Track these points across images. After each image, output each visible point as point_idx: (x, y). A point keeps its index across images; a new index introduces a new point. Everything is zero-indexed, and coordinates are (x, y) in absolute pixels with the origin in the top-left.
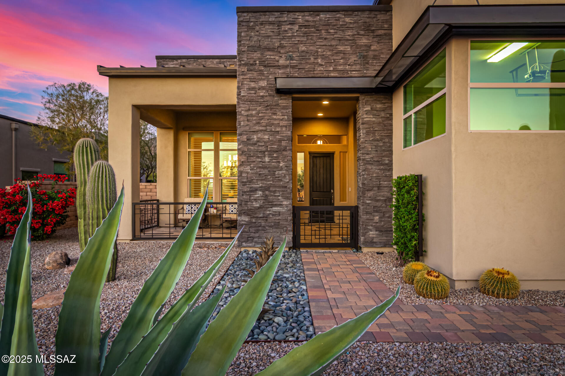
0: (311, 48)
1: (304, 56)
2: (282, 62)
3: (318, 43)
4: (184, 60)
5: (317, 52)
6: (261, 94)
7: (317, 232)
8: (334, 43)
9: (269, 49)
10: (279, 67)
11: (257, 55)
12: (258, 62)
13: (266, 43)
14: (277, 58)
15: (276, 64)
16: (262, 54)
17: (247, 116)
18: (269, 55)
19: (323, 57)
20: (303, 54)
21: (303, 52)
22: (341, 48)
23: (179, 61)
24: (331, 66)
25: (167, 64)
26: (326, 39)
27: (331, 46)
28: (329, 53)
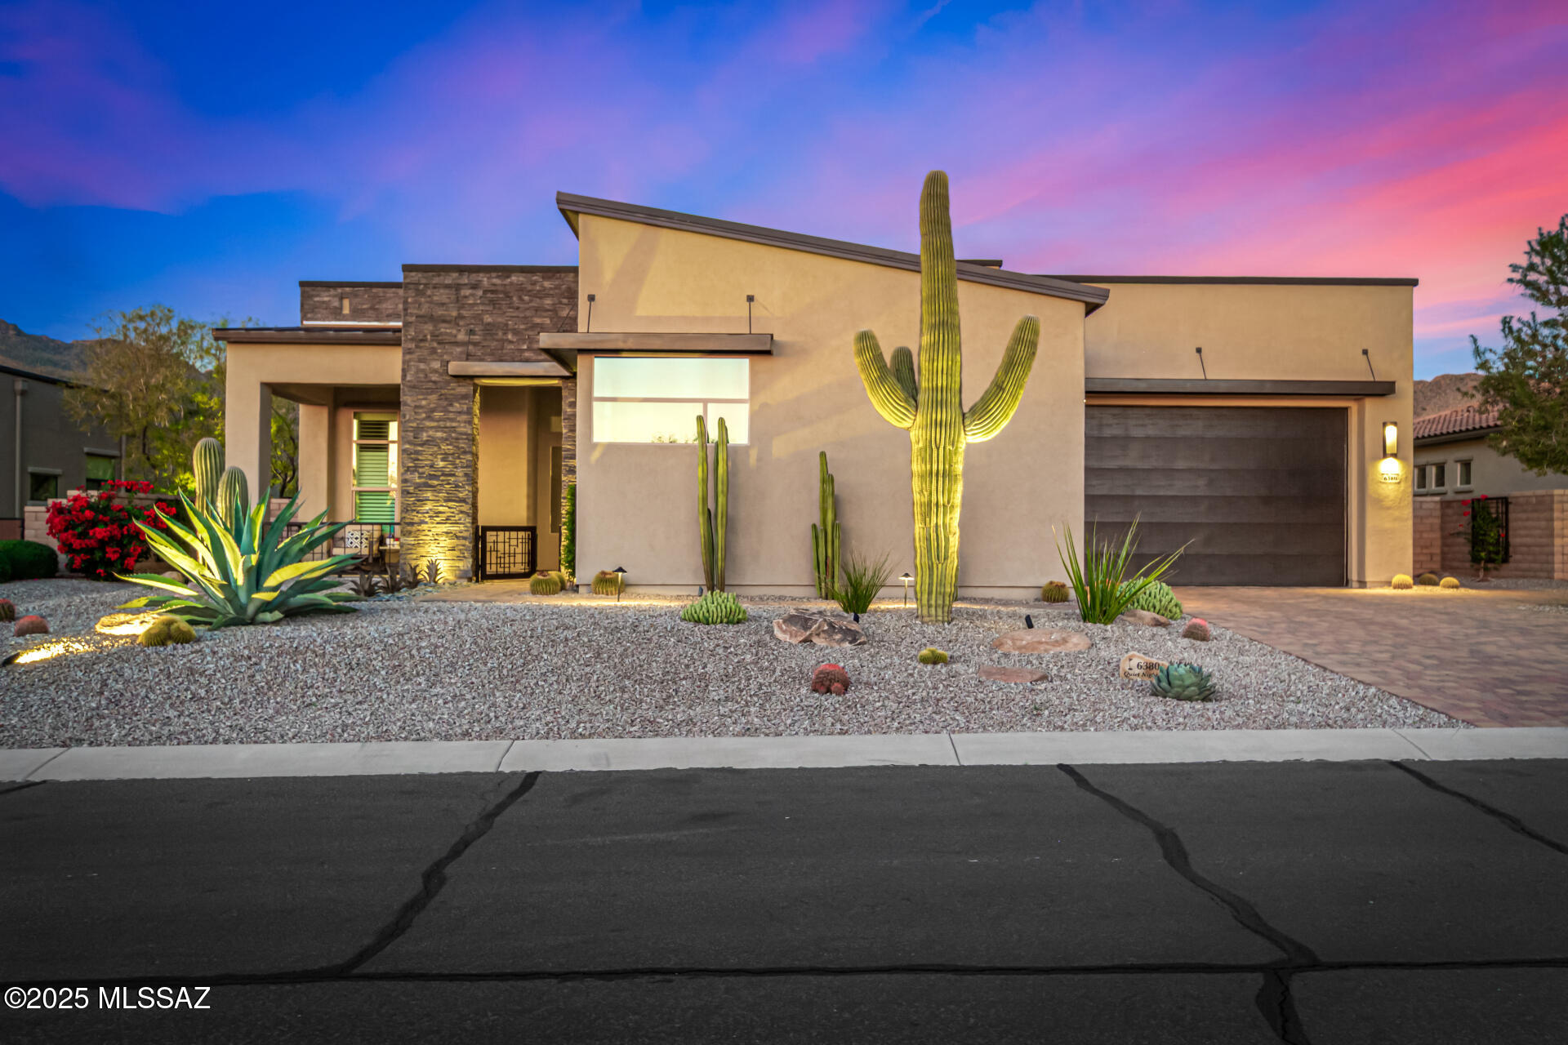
0: (500, 320)
1: (489, 330)
2: (461, 337)
3: (508, 314)
4: (347, 289)
5: (507, 325)
6: (433, 379)
7: (502, 560)
8: (528, 313)
9: (444, 321)
10: (457, 344)
11: (429, 327)
12: (429, 337)
13: (440, 312)
14: (454, 332)
15: (453, 340)
16: (435, 326)
17: (416, 407)
18: (444, 329)
19: (516, 332)
20: (488, 327)
21: (489, 324)
22: (538, 320)
23: (339, 290)
24: (524, 343)
25: (318, 296)
26: (518, 308)
27: (525, 317)
28: (522, 327)
